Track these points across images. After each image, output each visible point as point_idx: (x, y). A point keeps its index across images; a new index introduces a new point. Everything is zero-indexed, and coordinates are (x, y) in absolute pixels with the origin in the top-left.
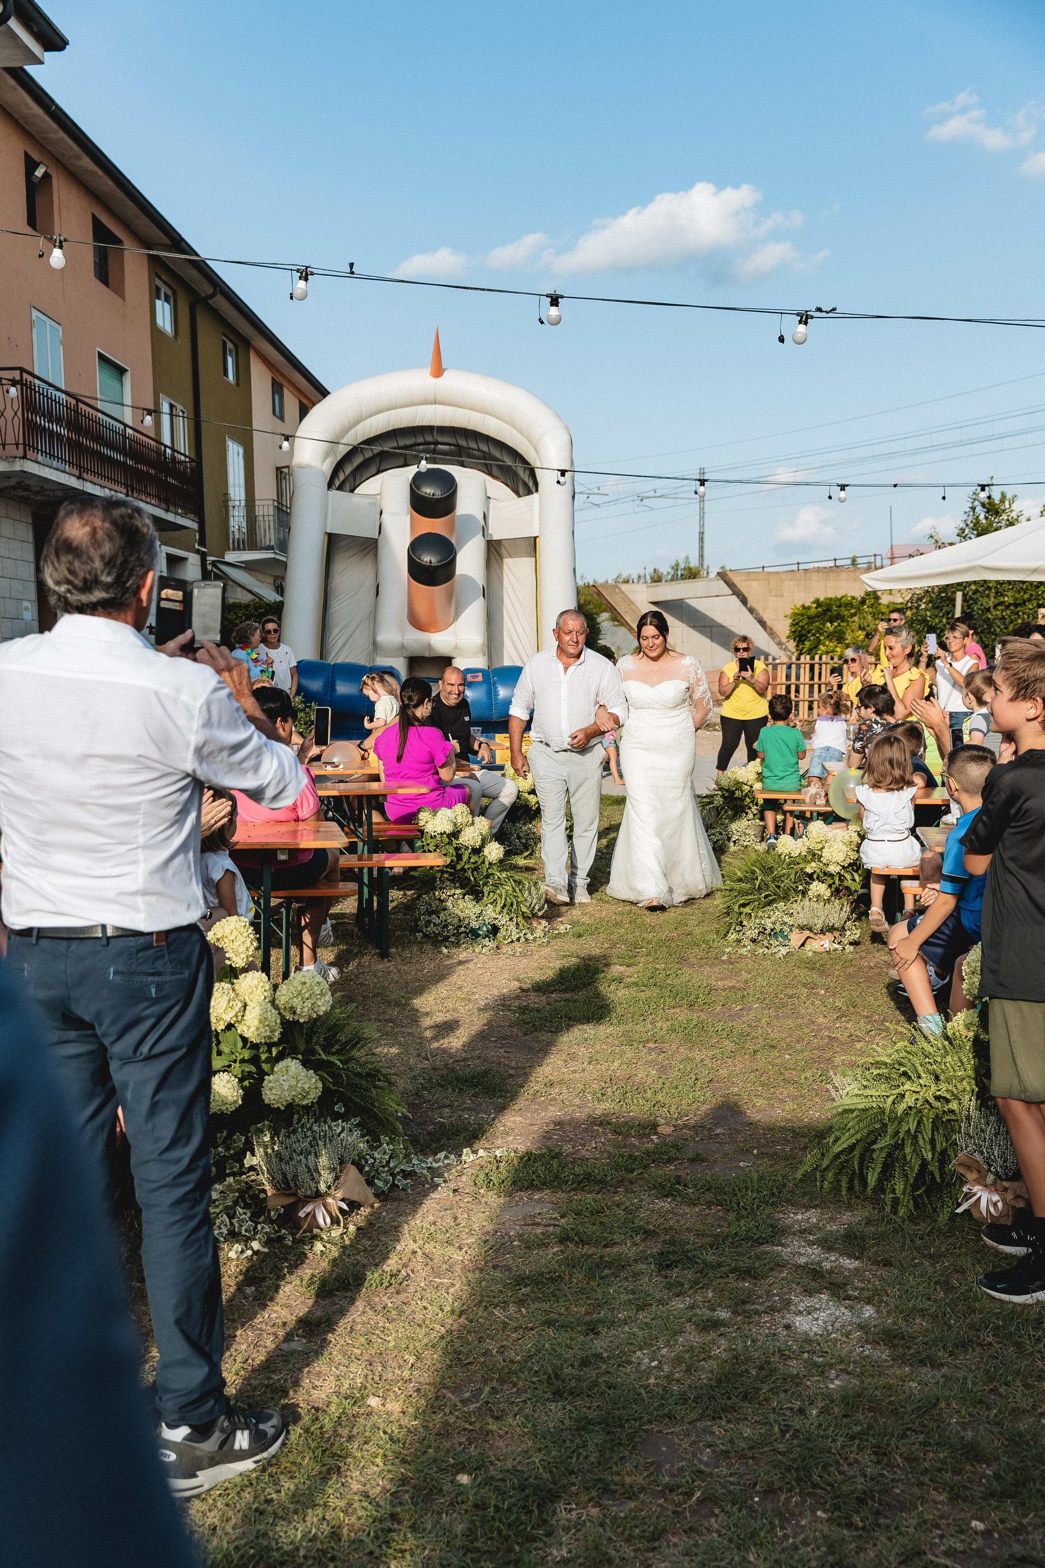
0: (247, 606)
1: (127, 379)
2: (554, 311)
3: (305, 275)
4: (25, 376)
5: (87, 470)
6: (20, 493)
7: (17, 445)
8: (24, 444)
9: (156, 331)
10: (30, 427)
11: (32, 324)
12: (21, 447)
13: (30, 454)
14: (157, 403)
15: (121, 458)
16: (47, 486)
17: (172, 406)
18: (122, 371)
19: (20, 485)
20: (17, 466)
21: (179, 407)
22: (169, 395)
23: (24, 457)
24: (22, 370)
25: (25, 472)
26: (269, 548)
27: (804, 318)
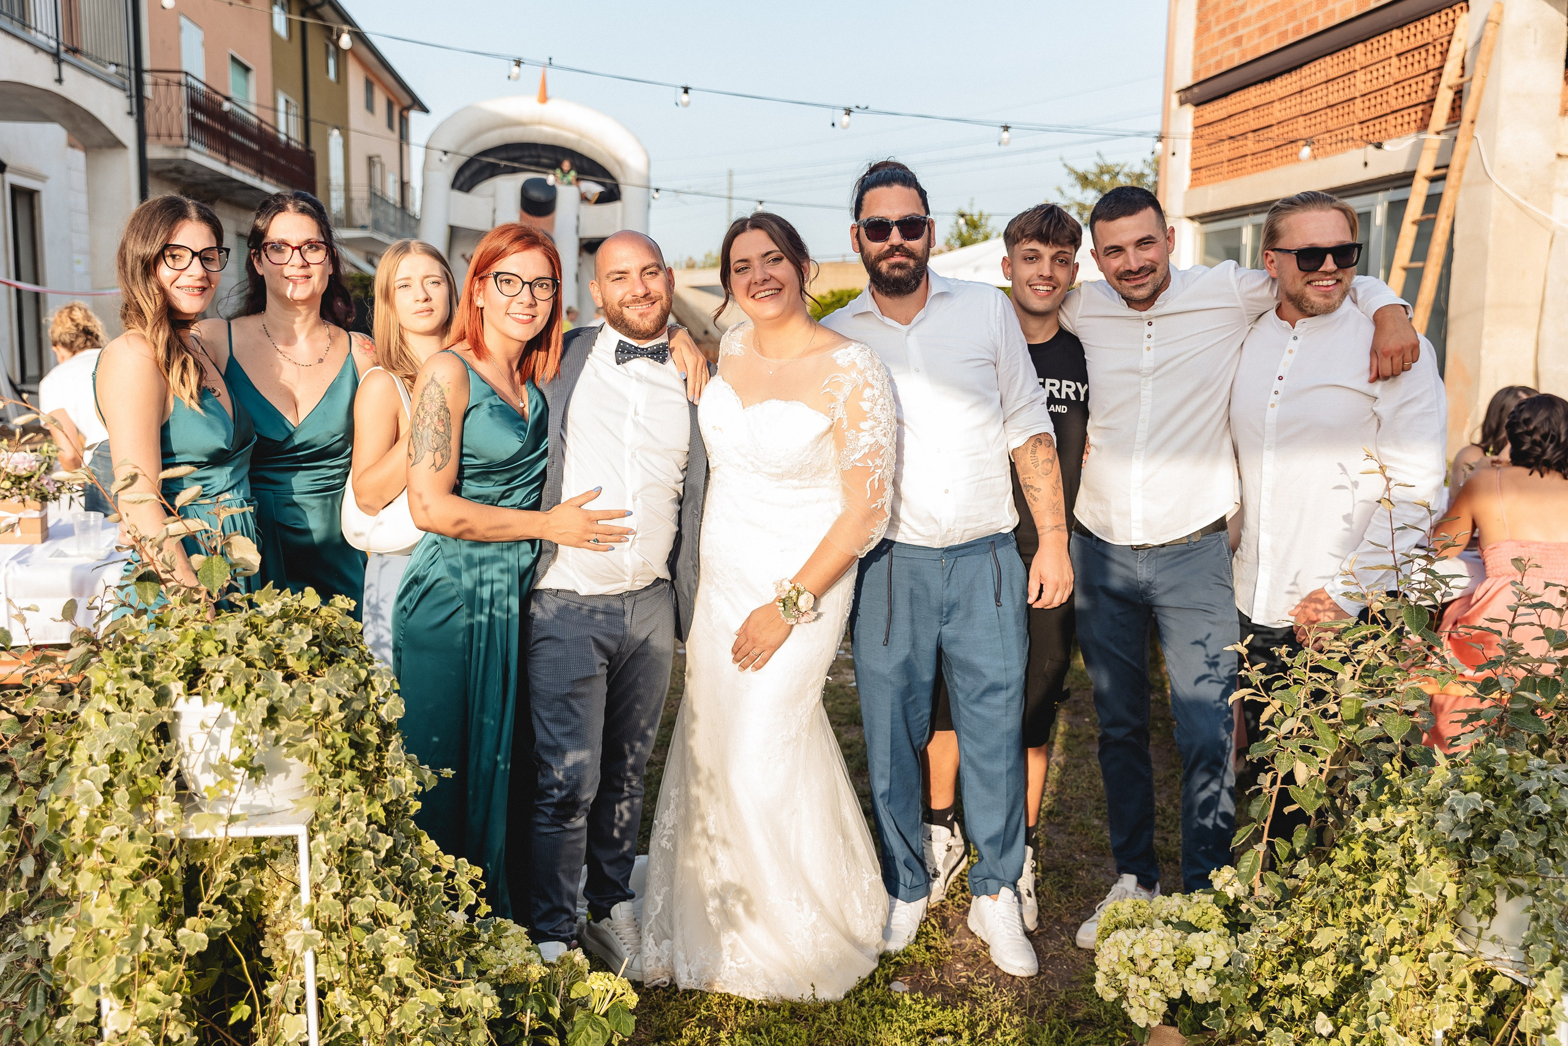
0: (353, 278)
1: (252, 77)
2: (685, 97)
3: (518, 63)
4: (190, 79)
5: (234, 159)
6: (174, 175)
7: (182, 136)
8: (189, 136)
9: (274, 35)
10: (194, 123)
11: (180, 29)
12: (186, 139)
13: (193, 144)
14: (275, 100)
15: (255, 147)
16: (199, 170)
17: (287, 102)
18: (247, 70)
19: (179, 170)
20: (182, 154)
21: (291, 100)
22: (286, 92)
23: (188, 147)
24: (187, 73)
25: (186, 160)
26: (363, 227)
27: (848, 112)
